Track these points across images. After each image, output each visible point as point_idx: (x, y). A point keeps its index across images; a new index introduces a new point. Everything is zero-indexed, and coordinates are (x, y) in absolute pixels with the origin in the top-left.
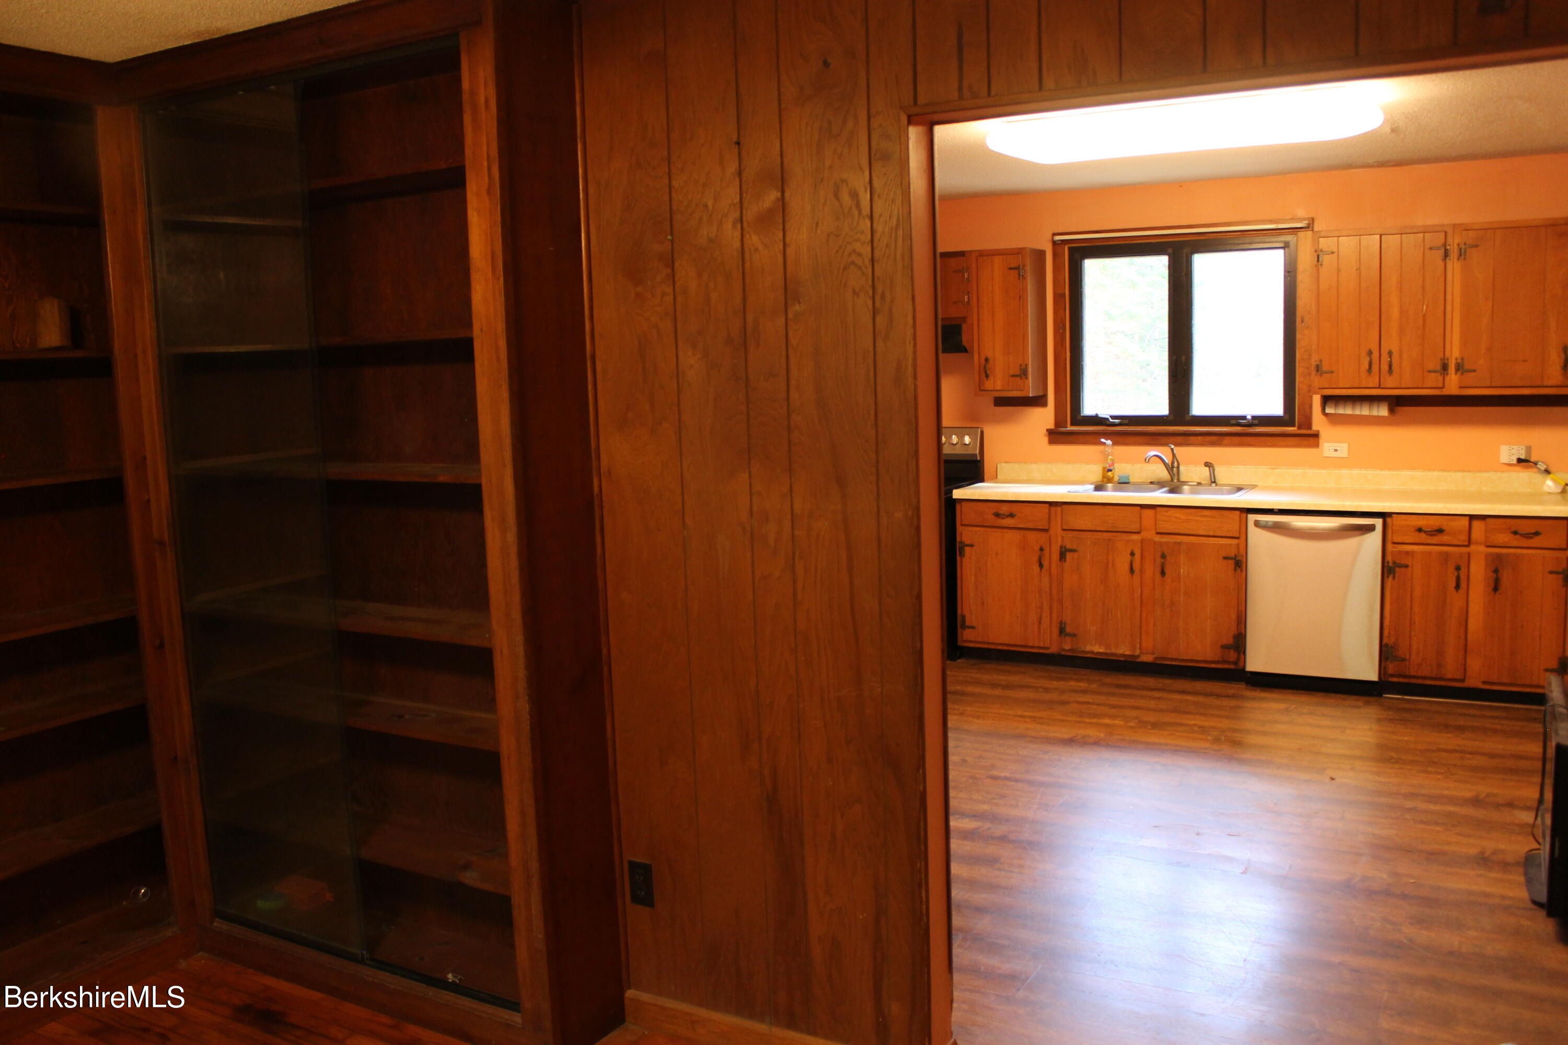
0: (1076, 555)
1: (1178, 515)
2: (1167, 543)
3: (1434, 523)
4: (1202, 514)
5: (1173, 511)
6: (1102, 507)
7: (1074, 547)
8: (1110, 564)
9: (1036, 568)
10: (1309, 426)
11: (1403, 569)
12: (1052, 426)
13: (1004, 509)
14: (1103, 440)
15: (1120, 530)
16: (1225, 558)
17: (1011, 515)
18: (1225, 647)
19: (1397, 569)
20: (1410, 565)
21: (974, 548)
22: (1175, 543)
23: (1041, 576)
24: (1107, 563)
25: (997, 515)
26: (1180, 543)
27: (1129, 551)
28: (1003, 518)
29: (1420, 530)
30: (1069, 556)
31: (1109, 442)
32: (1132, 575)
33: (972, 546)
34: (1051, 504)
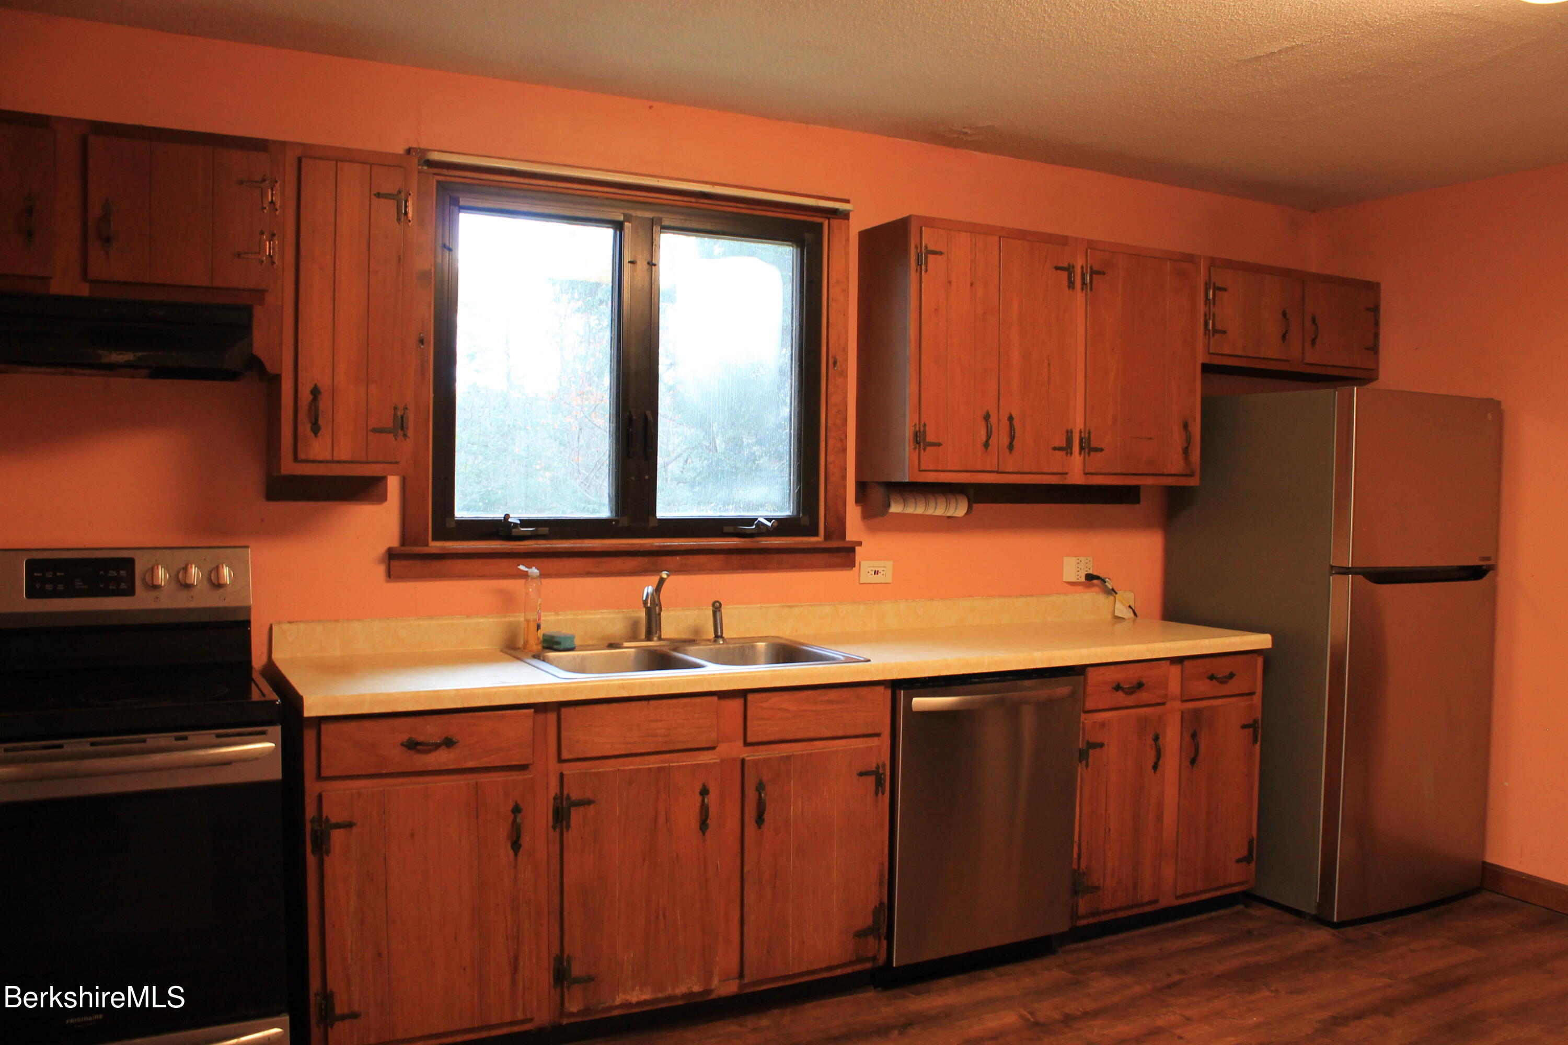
0: (591, 810)
1: (785, 706)
2: (766, 761)
3: (1132, 674)
4: (825, 698)
5: (776, 698)
6: (644, 703)
7: (589, 795)
8: (662, 819)
9: (505, 853)
10: (843, 536)
11: (1098, 750)
12: (394, 542)
13: (431, 731)
14: (522, 567)
15: (677, 747)
16: (861, 774)
17: (449, 743)
18: (861, 934)
19: (1091, 751)
20: (1106, 743)
21: (354, 829)
22: (782, 758)
23: (515, 866)
24: (656, 818)
25: (413, 746)
26: (788, 758)
27: (698, 789)
28: (428, 752)
29: (1118, 688)
30: (576, 816)
31: (534, 571)
32: (704, 834)
33: (349, 825)
34: (540, 708)
